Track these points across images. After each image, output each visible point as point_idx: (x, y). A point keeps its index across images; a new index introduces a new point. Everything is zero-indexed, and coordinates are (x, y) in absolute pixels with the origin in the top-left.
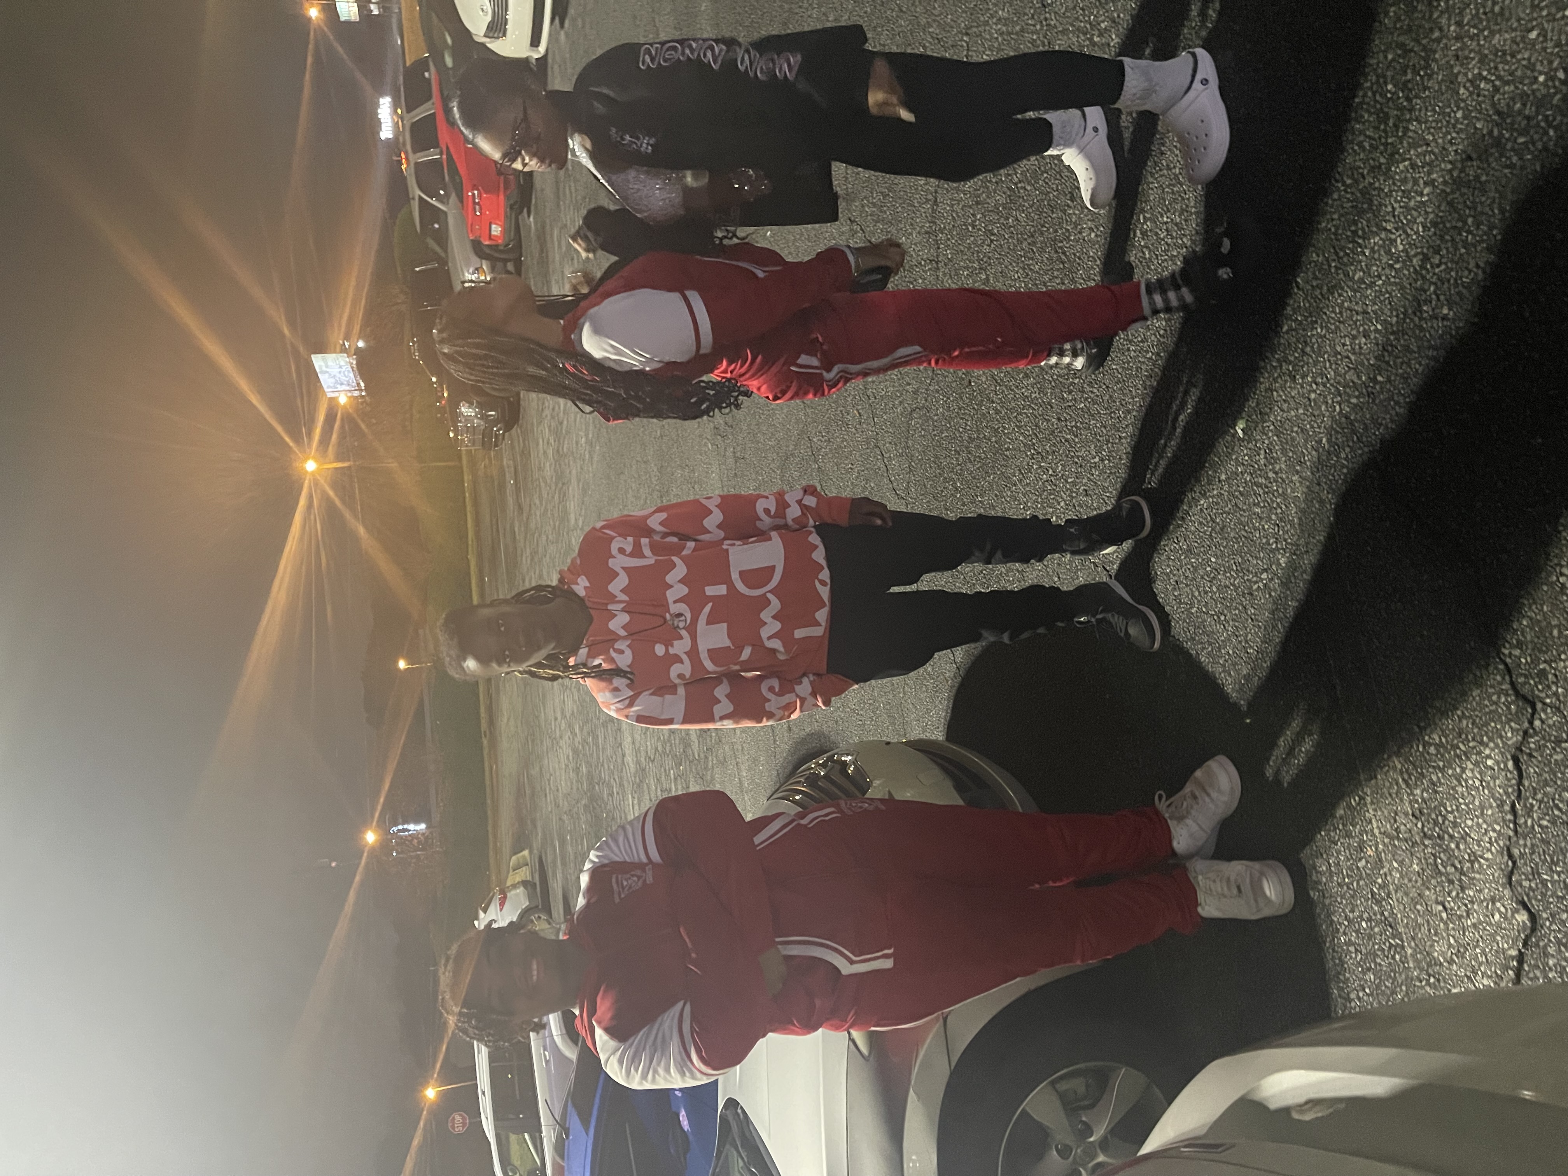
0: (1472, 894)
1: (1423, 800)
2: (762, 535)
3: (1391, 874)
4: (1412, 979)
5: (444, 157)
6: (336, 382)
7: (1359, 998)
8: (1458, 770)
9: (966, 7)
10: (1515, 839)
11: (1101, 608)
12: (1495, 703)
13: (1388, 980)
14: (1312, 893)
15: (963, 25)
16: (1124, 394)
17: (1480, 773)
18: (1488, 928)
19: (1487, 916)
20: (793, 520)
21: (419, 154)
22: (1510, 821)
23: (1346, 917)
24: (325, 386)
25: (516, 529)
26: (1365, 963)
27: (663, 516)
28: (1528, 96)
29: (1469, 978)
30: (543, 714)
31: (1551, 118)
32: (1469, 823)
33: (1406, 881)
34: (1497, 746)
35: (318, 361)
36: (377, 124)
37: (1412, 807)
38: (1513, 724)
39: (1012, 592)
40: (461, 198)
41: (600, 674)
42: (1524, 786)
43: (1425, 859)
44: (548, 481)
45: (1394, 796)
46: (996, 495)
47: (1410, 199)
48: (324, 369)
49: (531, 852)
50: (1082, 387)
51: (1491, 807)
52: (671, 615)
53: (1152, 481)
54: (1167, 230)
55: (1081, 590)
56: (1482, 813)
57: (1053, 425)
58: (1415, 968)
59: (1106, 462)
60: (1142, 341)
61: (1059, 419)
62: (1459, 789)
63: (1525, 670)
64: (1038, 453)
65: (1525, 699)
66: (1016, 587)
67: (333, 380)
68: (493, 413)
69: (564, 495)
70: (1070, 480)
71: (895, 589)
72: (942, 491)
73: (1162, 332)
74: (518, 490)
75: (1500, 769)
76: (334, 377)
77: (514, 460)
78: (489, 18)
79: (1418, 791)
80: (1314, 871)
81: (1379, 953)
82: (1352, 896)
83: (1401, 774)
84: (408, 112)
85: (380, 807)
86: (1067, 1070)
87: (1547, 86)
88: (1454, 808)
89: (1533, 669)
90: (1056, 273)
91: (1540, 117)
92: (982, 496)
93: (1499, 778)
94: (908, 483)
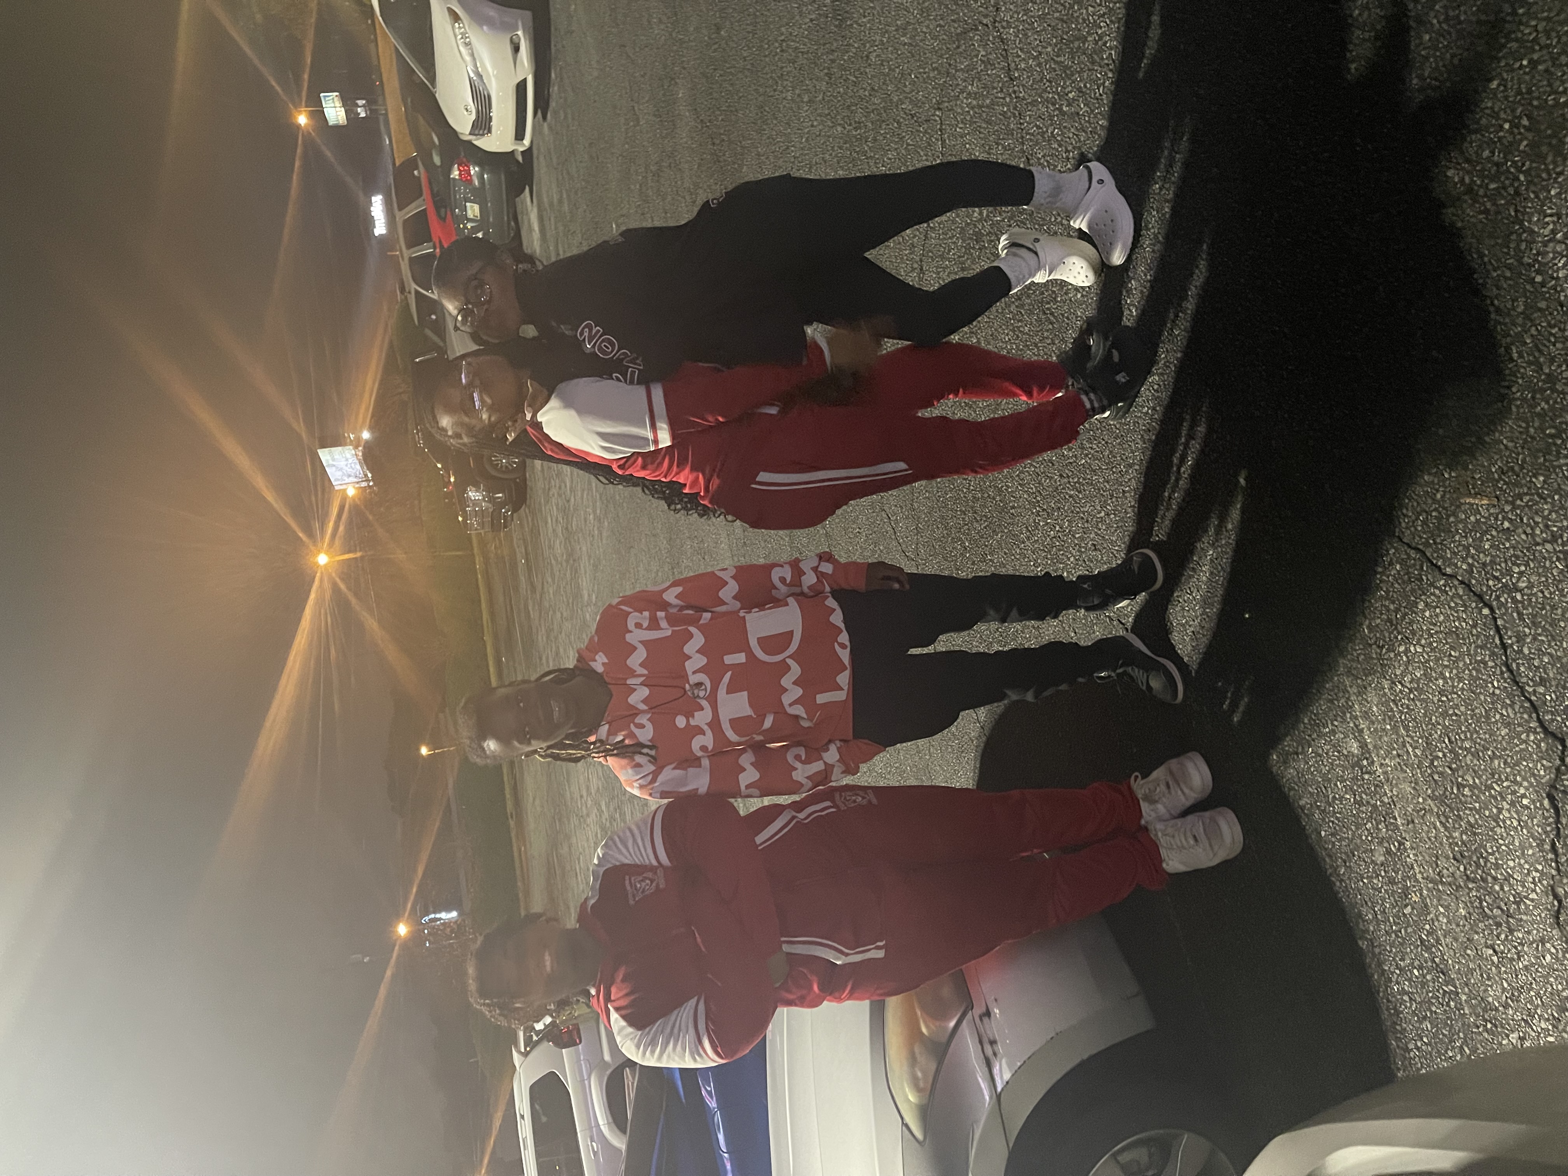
0: (1521, 936)
1: (1463, 842)
3: (1437, 920)
4: (1469, 1026)
6: (344, 474)
7: (1418, 1048)
8: (1495, 810)
9: (936, 83)
10: (1558, 877)
11: (1120, 662)
12: (1525, 742)
13: (1445, 1028)
14: (1360, 943)
15: (934, 100)
16: (1124, 449)
17: (1517, 812)
18: (1540, 970)
19: (1538, 958)
20: (809, 587)
21: (412, 250)
22: (1551, 860)
23: (1397, 965)
24: (332, 480)
25: (530, 608)
26: (1420, 1011)
28: (1495, 143)
29: (1526, 1021)
30: (568, 793)
31: (1520, 164)
32: (1511, 863)
33: (1454, 926)
34: (1531, 784)
35: (324, 455)
36: (369, 221)
37: (1453, 851)
38: (1545, 762)
39: (1029, 649)
41: (622, 751)
42: (1562, 824)
43: (1470, 902)
44: (559, 559)
45: (1433, 839)
46: (1005, 554)
48: (331, 462)
51: (1531, 847)
52: (690, 685)
53: (1160, 533)
56: (1523, 853)
57: (1055, 482)
58: (1471, 1014)
59: (1112, 516)
61: (1061, 476)
62: (1498, 830)
63: (1551, 707)
64: (1044, 510)
65: (1553, 735)
66: (1033, 644)
67: (340, 473)
68: (500, 495)
69: (576, 571)
70: (1077, 536)
71: (914, 651)
72: (951, 552)
73: (1156, 387)
74: (529, 569)
75: (1536, 807)
76: (341, 469)
77: (524, 540)
78: (473, 117)
79: (1456, 834)
80: (1360, 921)
81: (1434, 1001)
82: (1401, 944)
83: (1439, 818)
84: (400, 209)
85: (412, 897)
86: (1129, 1140)
87: (1512, 133)
88: (1495, 849)
89: (1559, 706)
90: (1045, 334)
91: (1509, 163)
92: (991, 554)
93: (1536, 817)
94: (917, 544)
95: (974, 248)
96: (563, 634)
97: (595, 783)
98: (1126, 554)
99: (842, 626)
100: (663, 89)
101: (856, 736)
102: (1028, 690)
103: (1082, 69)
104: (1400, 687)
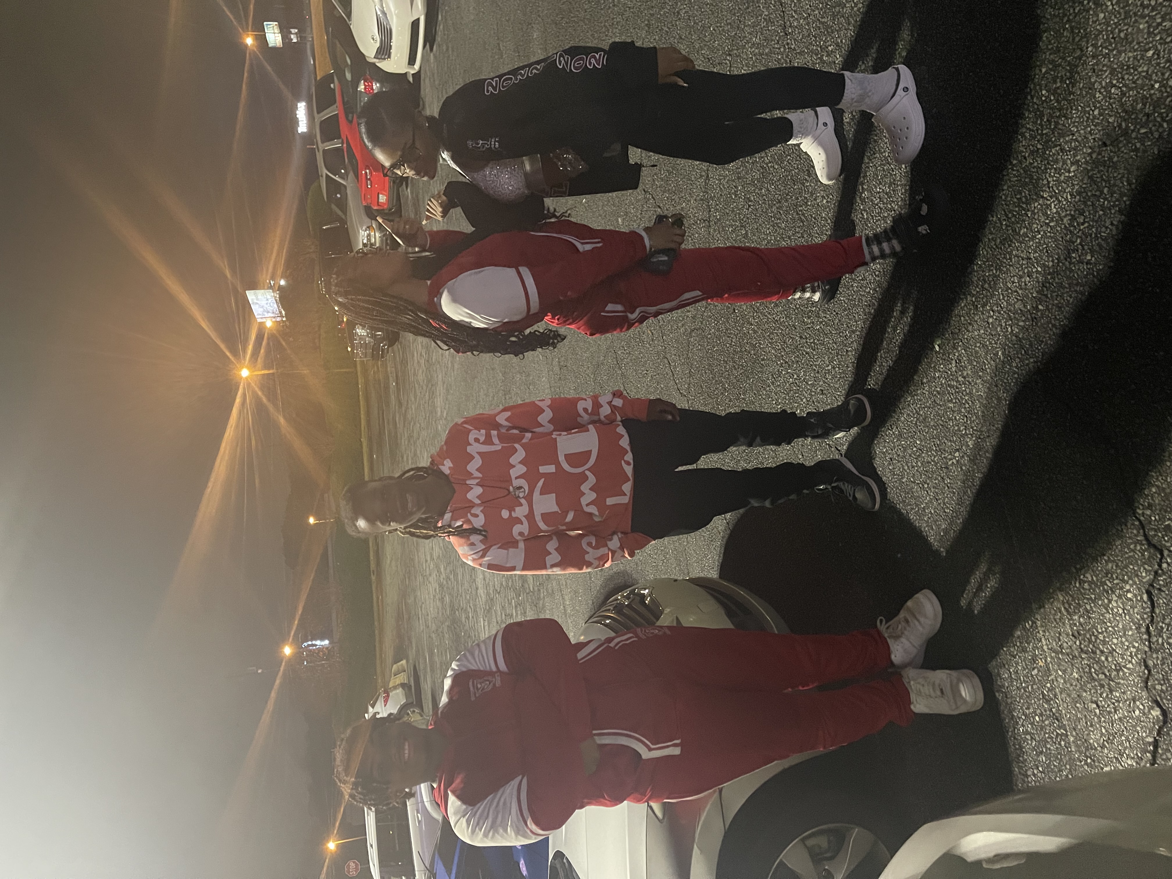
0: (1118, 695)
1: (1080, 624)
2: (582, 428)
3: (1057, 680)
4: (1074, 760)
5: (345, 145)
6: (264, 311)
7: (1034, 775)
8: (1106, 601)
9: (729, 35)
10: (1150, 653)
12: (1133, 551)
13: (1055, 761)
14: (997, 694)
15: (726, 48)
16: (849, 319)
17: (1123, 603)
18: (1130, 721)
19: (1130, 712)
20: (605, 417)
21: (325, 144)
22: (1146, 640)
23: (1023, 713)
24: (256, 314)
25: (397, 419)
26: (1038, 748)
27: (508, 414)
28: (1147, 99)
29: (1117, 759)
30: (416, 558)
31: (1165, 115)
32: (1115, 641)
33: (1068, 686)
34: (1135, 583)
35: (251, 295)
36: (295, 122)
37: (1072, 629)
38: (1146, 566)
40: (357, 175)
41: (460, 532)
42: (1155, 613)
43: (1082, 668)
44: (421, 384)
45: (1058, 620)
46: (755, 394)
47: (1060, 175)
48: (255, 301)
49: (407, 662)
50: (818, 314)
51: (1131, 629)
52: (513, 488)
53: (872, 383)
54: (880, 198)
55: (820, 465)
56: (1125, 634)
57: (797, 342)
58: (1076, 751)
59: (837, 369)
60: (862, 280)
61: (801, 337)
62: (1107, 616)
63: (1155, 525)
64: (786, 362)
65: (1155, 547)
67: (262, 309)
69: (433, 393)
70: (810, 383)
71: (680, 469)
72: (714, 391)
73: (877, 273)
74: (398, 390)
75: (1137, 600)
76: (263, 307)
77: (395, 368)
78: (378, 44)
79: (1076, 617)
80: (998, 678)
81: (1049, 740)
82: (1028, 697)
83: (1063, 604)
84: (318, 113)
85: (295, 628)
86: (814, 830)
87: (1161, 91)
88: (1104, 629)
89: (1161, 525)
90: (797, 229)
91: (1156, 115)
92: (744, 394)
93: (1136, 607)
94: (689, 384)
96: (421, 439)
97: (437, 552)
98: (845, 398)
99: (628, 448)
100: (523, 31)
101: (634, 529)
103: (839, 28)
104: (1043, 506)
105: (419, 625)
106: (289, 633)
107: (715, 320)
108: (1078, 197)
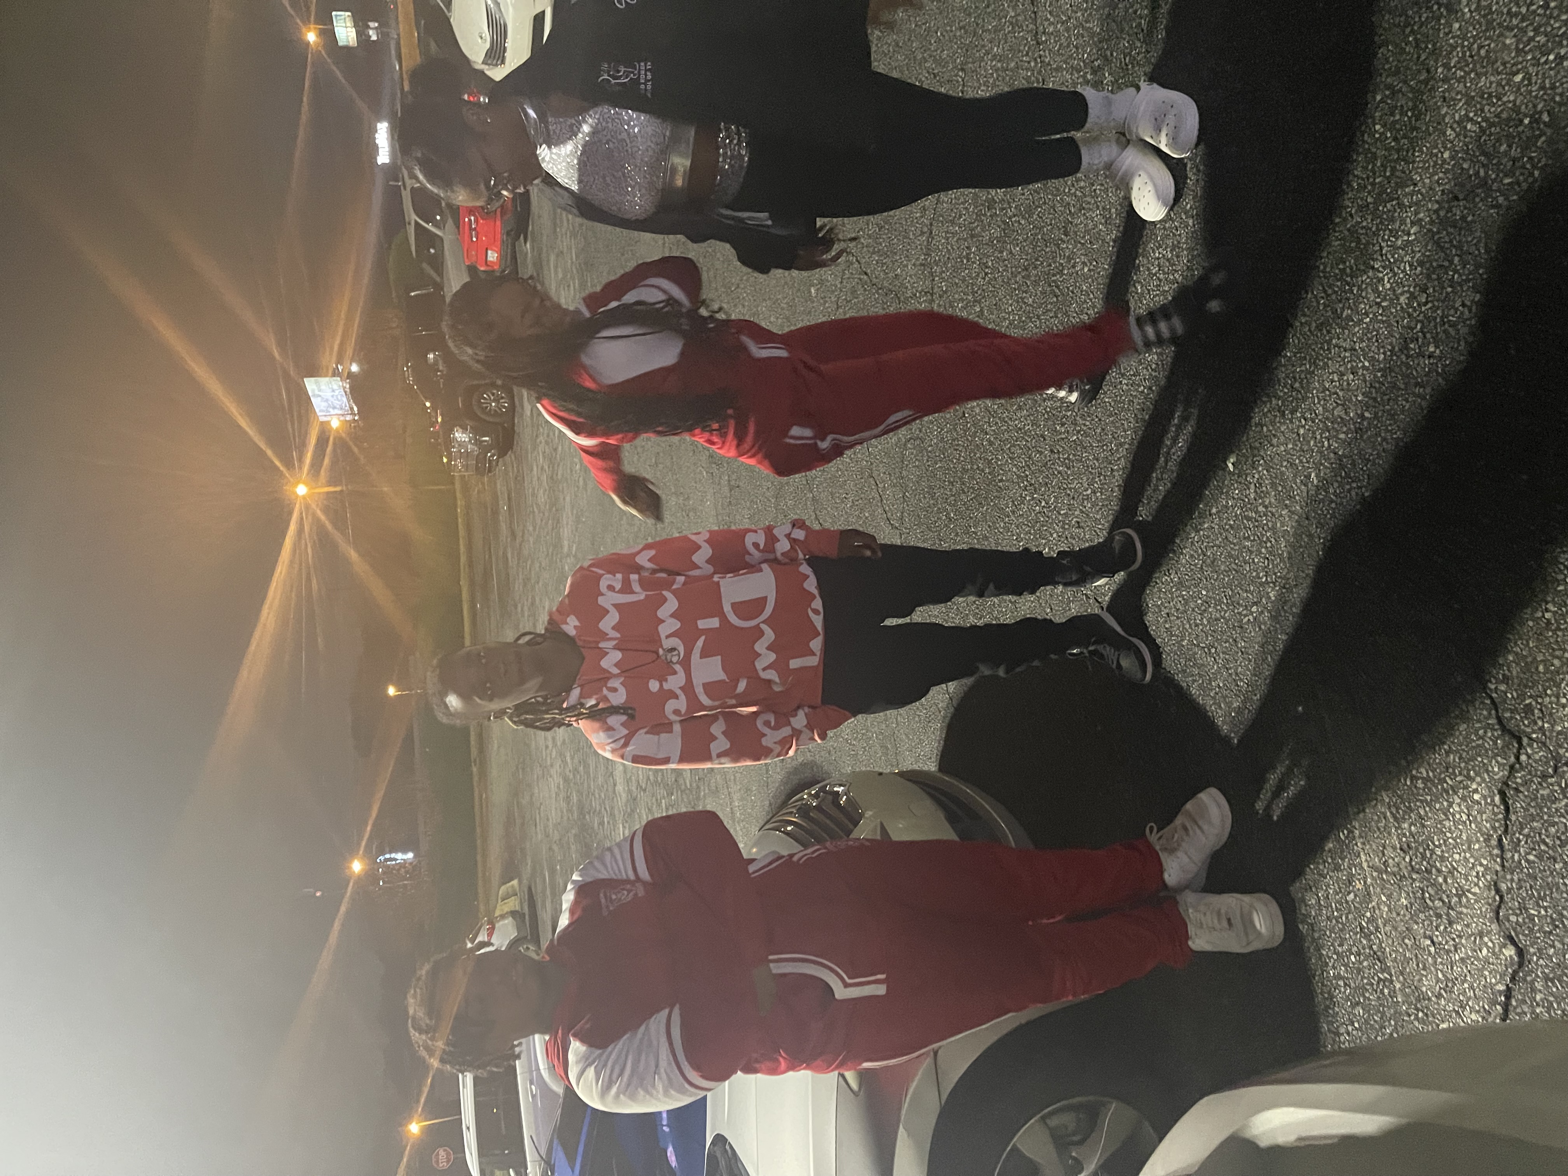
0: (1459, 928)
1: (1411, 833)
2: (754, 568)
3: (1379, 908)
4: (1400, 1014)
6: (329, 406)
7: (1348, 1033)
8: (1445, 803)
9: (962, 43)
10: (1502, 873)
12: (1482, 738)
13: (1376, 1015)
14: (1301, 927)
15: (958, 60)
16: (1116, 428)
17: (1468, 808)
18: (1476, 962)
19: (1475, 951)
22: (1497, 856)
23: (1335, 950)
24: (317, 410)
25: (509, 555)
26: (1354, 997)
27: (652, 553)
28: (1514, 138)
29: (1457, 1013)
30: (533, 743)
31: (1536, 160)
32: (1457, 857)
33: (1394, 915)
34: (1484, 780)
35: (310, 384)
36: (376, 148)
37: (1400, 841)
38: (1499, 759)
40: (457, 225)
42: (1510, 820)
43: (1413, 892)
44: (542, 508)
45: (1382, 829)
46: (989, 526)
47: (1397, 239)
48: (317, 392)
49: (520, 883)
50: (1075, 420)
51: (1478, 841)
52: (664, 650)
53: (1144, 513)
54: (1159, 265)
56: (1469, 848)
57: (1045, 457)
58: (1403, 1003)
59: (1099, 494)
60: (1134, 375)
61: (1052, 451)
62: (1447, 823)
63: (1512, 705)
64: (1031, 485)
65: (1511, 733)
67: (325, 404)
68: (487, 439)
69: (558, 522)
70: (1062, 512)
72: (936, 522)
73: (1154, 366)
74: (511, 517)
75: (1486, 803)
76: (327, 400)
77: (507, 486)
78: (488, 45)
79: (1406, 825)
80: (1303, 905)
81: (1368, 987)
82: (1341, 930)
83: (1389, 808)
86: (1057, 1104)
88: (1441, 842)
89: (1519, 704)
90: (1049, 307)
91: (1525, 159)
92: (975, 526)
93: (1485, 813)
94: (902, 513)
95: (985, 215)
96: (540, 584)
102: (998, 667)
103: (1110, 37)
105: (536, 833)
106: (359, 844)
107: (938, 427)
108: (1419, 269)
